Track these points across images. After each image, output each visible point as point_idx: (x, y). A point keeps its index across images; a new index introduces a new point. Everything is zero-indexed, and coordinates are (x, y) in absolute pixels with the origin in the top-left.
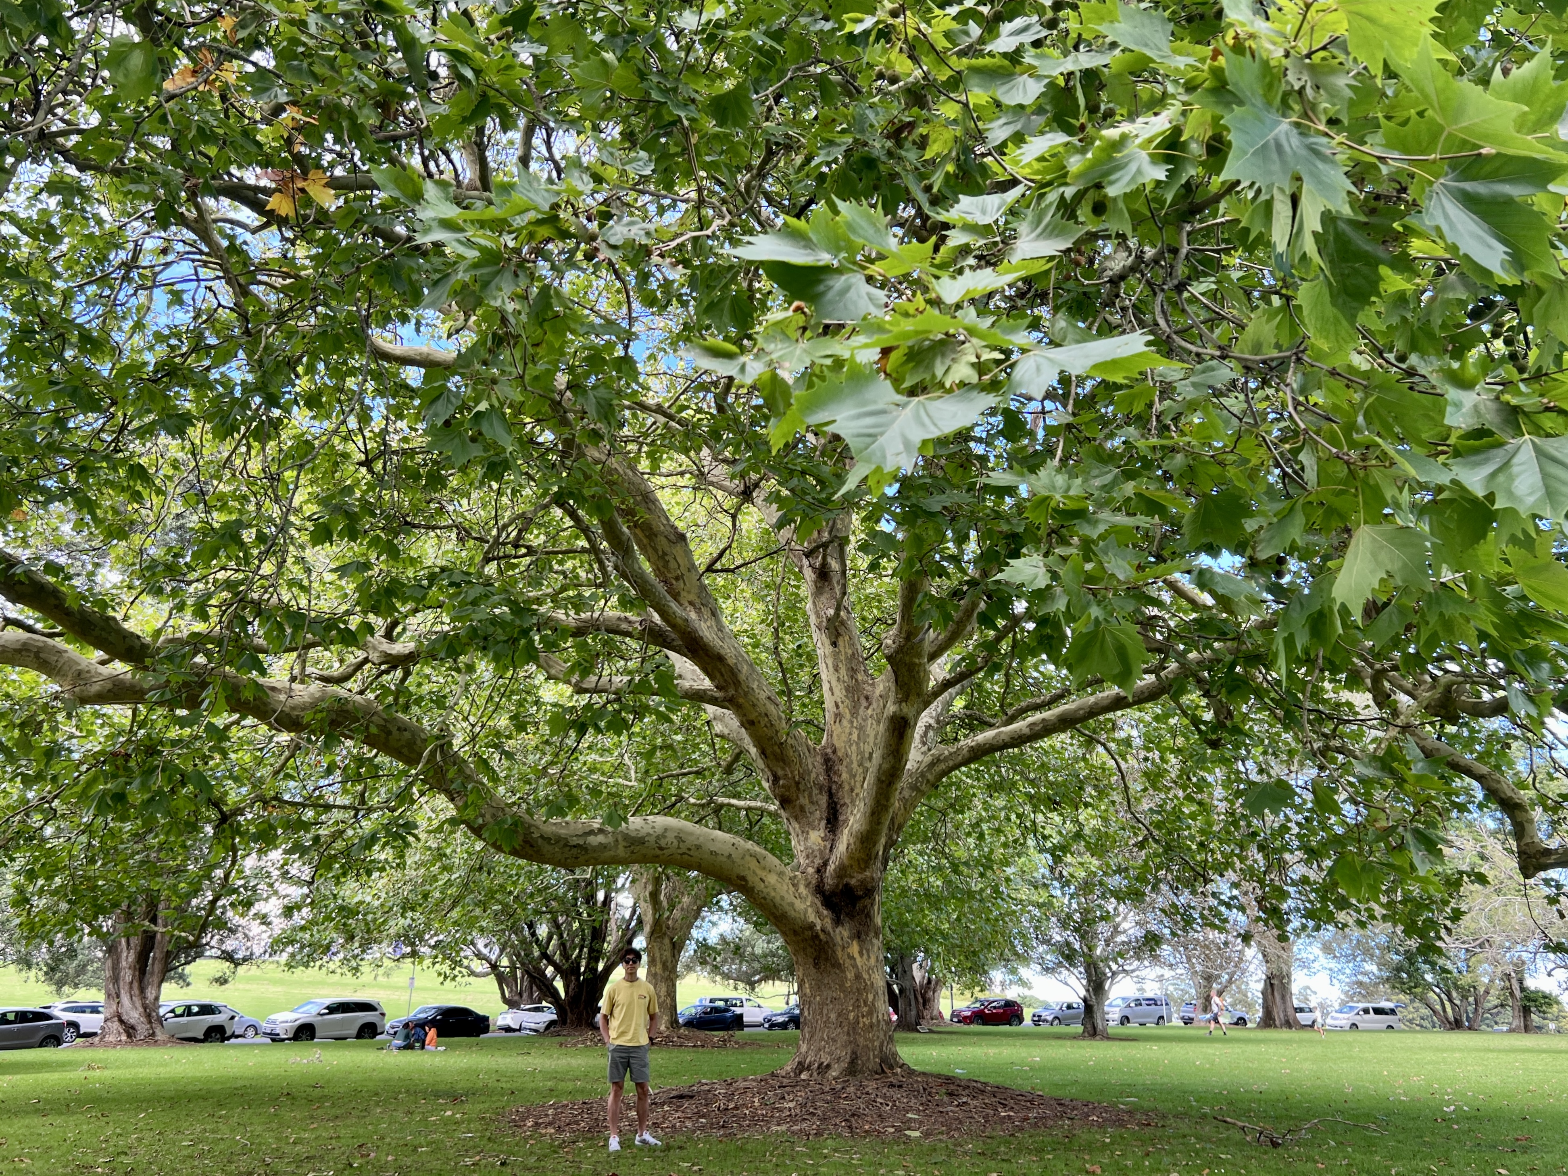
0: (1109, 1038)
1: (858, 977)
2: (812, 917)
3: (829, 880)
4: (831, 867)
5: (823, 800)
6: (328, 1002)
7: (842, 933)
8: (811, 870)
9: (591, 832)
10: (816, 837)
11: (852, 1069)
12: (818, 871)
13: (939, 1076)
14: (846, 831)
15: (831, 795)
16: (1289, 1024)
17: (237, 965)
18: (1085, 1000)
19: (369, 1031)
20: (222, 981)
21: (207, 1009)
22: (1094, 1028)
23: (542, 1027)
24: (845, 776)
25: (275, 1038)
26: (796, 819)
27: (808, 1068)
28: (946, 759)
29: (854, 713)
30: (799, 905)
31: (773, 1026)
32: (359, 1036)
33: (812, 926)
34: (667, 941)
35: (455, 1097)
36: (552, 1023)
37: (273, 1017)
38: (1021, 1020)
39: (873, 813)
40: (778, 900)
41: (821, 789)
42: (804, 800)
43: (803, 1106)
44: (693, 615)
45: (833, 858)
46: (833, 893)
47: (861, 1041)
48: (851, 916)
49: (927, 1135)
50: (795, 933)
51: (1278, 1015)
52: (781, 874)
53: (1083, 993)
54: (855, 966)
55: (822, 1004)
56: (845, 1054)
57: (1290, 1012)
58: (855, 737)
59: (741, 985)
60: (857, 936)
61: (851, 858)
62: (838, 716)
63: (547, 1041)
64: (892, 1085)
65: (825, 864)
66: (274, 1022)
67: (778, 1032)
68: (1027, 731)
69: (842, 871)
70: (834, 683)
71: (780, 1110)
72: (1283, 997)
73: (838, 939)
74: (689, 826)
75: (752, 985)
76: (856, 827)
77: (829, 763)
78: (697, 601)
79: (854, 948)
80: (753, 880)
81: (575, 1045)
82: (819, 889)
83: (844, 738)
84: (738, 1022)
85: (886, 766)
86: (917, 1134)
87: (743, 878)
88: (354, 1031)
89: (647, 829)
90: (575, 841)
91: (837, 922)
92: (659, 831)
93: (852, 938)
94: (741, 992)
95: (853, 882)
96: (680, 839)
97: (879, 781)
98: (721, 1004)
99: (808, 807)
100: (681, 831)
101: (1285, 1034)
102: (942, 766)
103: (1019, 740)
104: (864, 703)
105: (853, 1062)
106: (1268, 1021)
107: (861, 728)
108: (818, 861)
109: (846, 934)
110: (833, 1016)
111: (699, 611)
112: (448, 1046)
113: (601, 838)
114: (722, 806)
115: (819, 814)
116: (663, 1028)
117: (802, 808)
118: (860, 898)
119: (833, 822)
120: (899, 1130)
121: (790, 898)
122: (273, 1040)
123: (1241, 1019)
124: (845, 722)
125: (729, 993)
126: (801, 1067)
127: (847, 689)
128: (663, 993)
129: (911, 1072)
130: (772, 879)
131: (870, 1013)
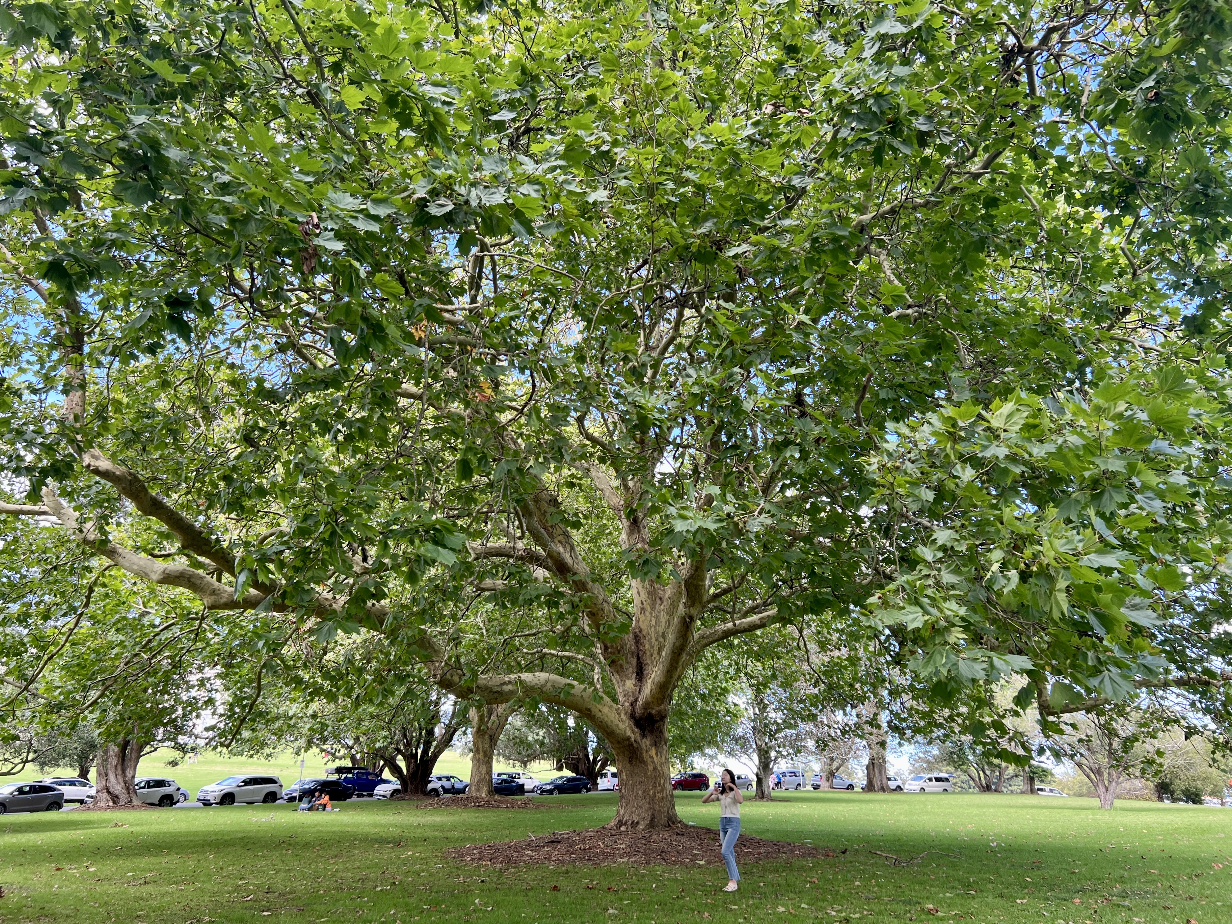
0: (772, 799)
1: (655, 769)
2: (629, 733)
3: (639, 711)
4: (640, 703)
5: (634, 661)
6: (244, 777)
7: (646, 743)
8: (627, 704)
9: (505, 683)
10: (630, 684)
11: (652, 825)
12: (632, 705)
13: (702, 828)
14: (650, 681)
15: (639, 658)
16: (883, 789)
17: (185, 753)
18: (757, 775)
19: (271, 798)
20: (174, 763)
21: (160, 783)
22: (763, 793)
23: (388, 794)
24: (647, 646)
25: (207, 803)
26: (618, 672)
27: (625, 824)
28: (708, 637)
29: (653, 608)
30: (622, 726)
31: (543, 792)
32: (265, 801)
33: (629, 738)
34: (487, 737)
36: (396, 791)
37: (205, 788)
39: (668, 671)
40: (609, 723)
41: (633, 654)
42: (622, 662)
43: (630, 847)
44: (561, 550)
45: (641, 697)
46: (641, 718)
47: (657, 807)
48: (651, 732)
49: (709, 862)
50: (619, 742)
51: (877, 784)
52: (611, 707)
53: (755, 770)
54: (653, 762)
55: (634, 785)
56: (648, 815)
57: (885, 780)
58: (653, 623)
59: (518, 764)
60: (655, 744)
61: (653, 697)
62: (643, 610)
63: (394, 804)
64: (678, 834)
65: (636, 700)
66: (206, 792)
67: (546, 796)
68: (758, 622)
69: (647, 705)
70: (640, 589)
71: (618, 849)
72: (880, 772)
73: (644, 746)
74: (554, 677)
75: (525, 764)
76: (657, 679)
77: (638, 639)
78: (563, 541)
79: (653, 752)
80: (595, 711)
81: (426, 806)
82: (632, 716)
83: (647, 623)
85: (678, 644)
86: (702, 862)
87: (589, 710)
88: (261, 798)
89: (536, 681)
90: (496, 689)
91: (643, 736)
92: (543, 682)
93: (651, 745)
95: (653, 712)
96: (553, 686)
97: (673, 652)
99: (625, 665)
100: (554, 682)
101: (881, 796)
102: (706, 641)
103: (753, 627)
104: (659, 602)
105: (652, 820)
106: (870, 787)
107: (657, 617)
108: (631, 699)
109: (648, 743)
110: (640, 792)
111: (564, 547)
113: (510, 687)
114: (545, 654)
115: (631, 670)
116: (483, 795)
117: (621, 666)
118: (657, 721)
119: (640, 675)
120: (691, 860)
121: (616, 722)
122: (205, 804)
123: (850, 785)
124: (647, 613)
126: (620, 823)
127: (649, 593)
128: (484, 772)
129: (686, 826)
130: (606, 710)
131: (662, 791)
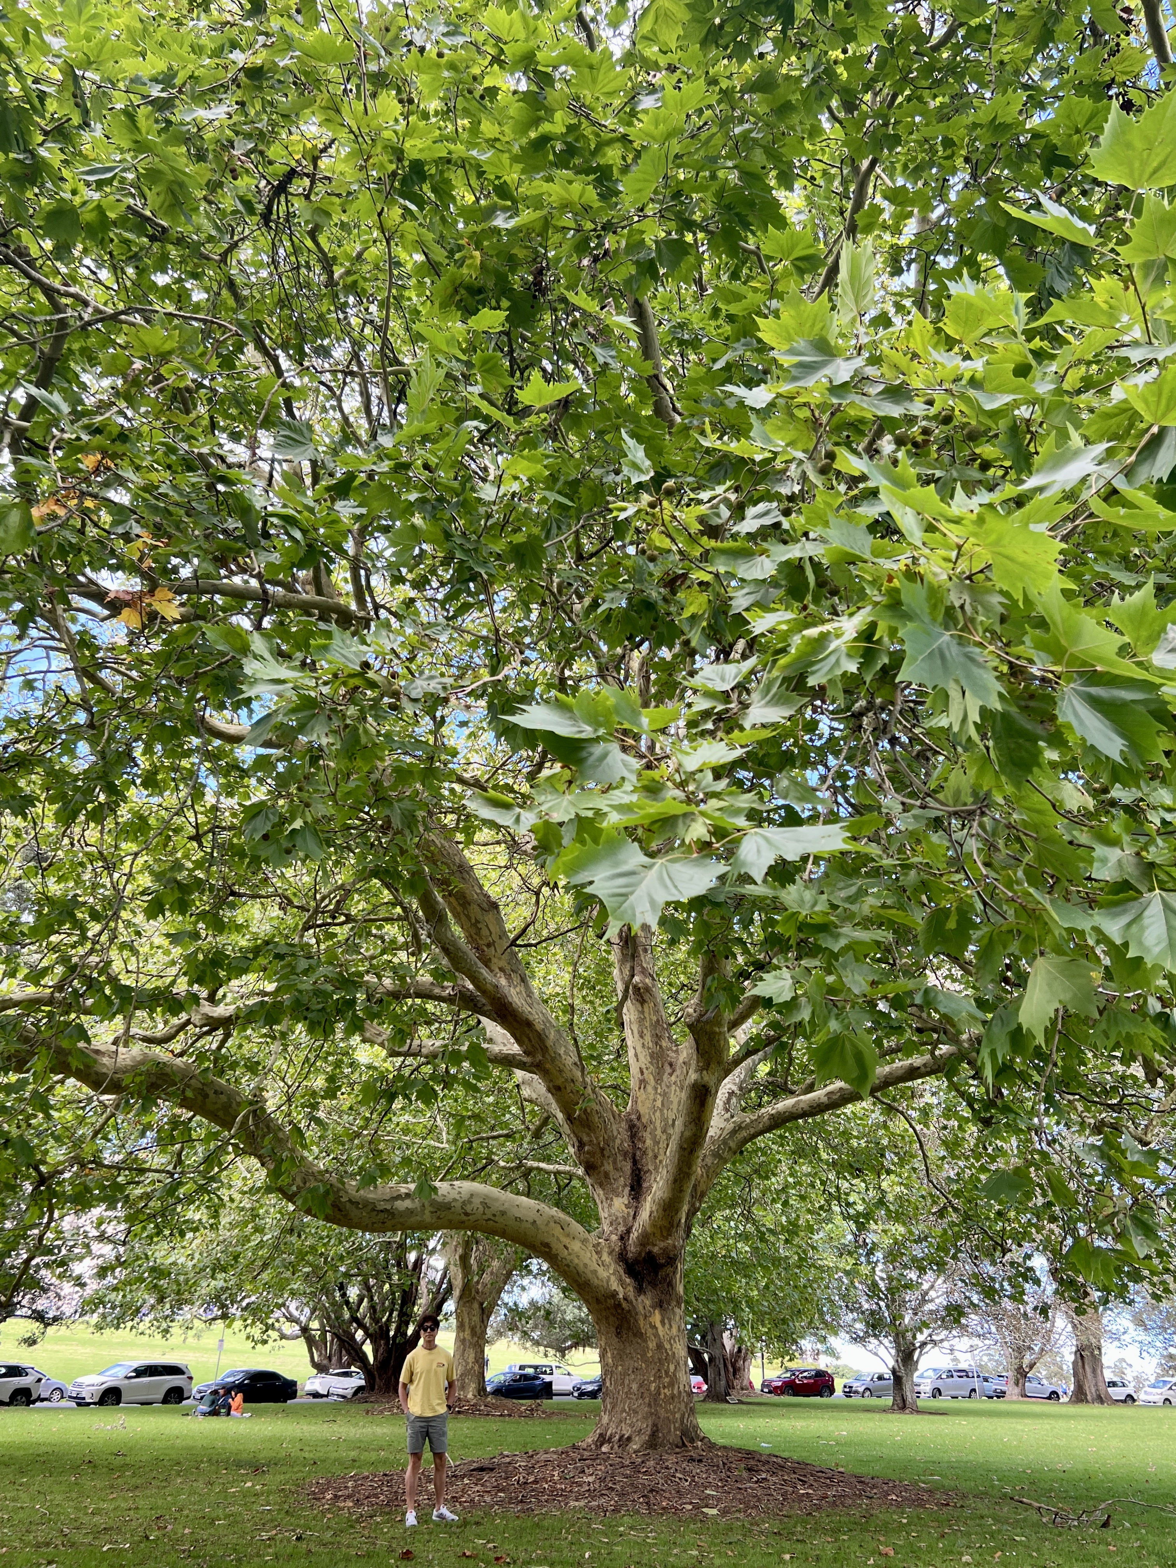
0: (918, 1412)
1: (660, 1346)
2: (615, 1285)
3: (632, 1248)
4: (634, 1235)
5: (627, 1167)
6: (135, 1364)
7: (644, 1302)
8: (614, 1238)
9: (399, 1197)
10: (620, 1204)
11: (653, 1443)
12: (622, 1238)
13: (739, 1450)
14: (649, 1198)
15: (635, 1162)
16: (1100, 1399)
17: (47, 1325)
18: (894, 1372)
19: (175, 1395)
20: (31, 1342)
21: (14, 1371)
22: (904, 1401)
23: (349, 1393)
24: (649, 1142)
25: (81, 1403)
26: (601, 1185)
27: (609, 1441)
28: (747, 1126)
29: (659, 1079)
30: (603, 1273)
31: (582, 1394)
32: (165, 1401)
33: (614, 1294)
34: (476, 1305)
35: (257, 1468)
36: (360, 1389)
37: (79, 1380)
38: (832, 1391)
39: (675, 1181)
40: (581, 1268)
41: (625, 1154)
42: (608, 1167)
43: (602, 1480)
44: (503, 982)
45: (636, 1225)
46: (636, 1261)
47: (662, 1413)
48: (653, 1284)
49: (724, 1512)
50: (598, 1301)
51: (1090, 1390)
52: (584, 1241)
53: (891, 1363)
54: (656, 1335)
55: (625, 1374)
56: (646, 1426)
57: (1102, 1386)
58: (659, 1103)
59: (551, 1352)
60: (660, 1304)
61: (653, 1225)
62: (643, 1083)
63: (354, 1408)
64: (692, 1460)
65: (629, 1231)
66: (80, 1386)
67: (587, 1401)
68: (825, 1100)
69: (645, 1239)
70: (639, 1049)
71: (580, 1485)
72: (1094, 1371)
73: (640, 1308)
74: (495, 1191)
75: (562, 1351)
76: (659, 1194)
77: (634, 1130)
78: (508, 968)
79: (656, 1318)
80: (556, 1247)
81: (382, 1412)
82: (622, 1257)
83: (648, 1104)
84: (547, 1390)
85: (687, 1134)
86: (714, 1512)
87: (547, 1245)
88: (160, 1396)
89: (454, 1195)
90: (382, 1206)
91: (640, 1290)
92: (465, 1196)
93: (654, 1307)
94: (551, 1359)
95: (656, 1250)
96: (485, 1205)
97: (681, 1148)
98: (530, 1371)
99: (613, 1174)
100: (487, 1196)
101: (1096, 1409)
102: (744, 1134)
103: (818, 1109)
104: (668, 1069)
105: (654, 1435)
106: (1080, 1396)
107: (665, 1095)
108: (622, 1229)
109: (648, 1303)
110: (635, 1386)
111: (509, 978)
112: (255, 1413)
113: (407, 1204)
114: (531, 1169)
115: (623, 1181)
116: (470, 1396)
117: (607, 1175)
118: (662, 1266)
119: (637, 1189)
120: (697, 1507)
121: (593, 1266)
122: (79, 1404)
123: (1054, 1393)
124: (649, 1089)
125: (539, 1360)
126: (602, 1439)
127: (652, 1056)
128: (471, 1359)
129: (712, 1446)
130: (576, 1246)
131: (671, 1385)
